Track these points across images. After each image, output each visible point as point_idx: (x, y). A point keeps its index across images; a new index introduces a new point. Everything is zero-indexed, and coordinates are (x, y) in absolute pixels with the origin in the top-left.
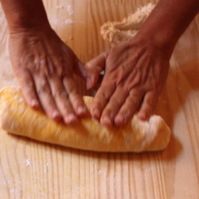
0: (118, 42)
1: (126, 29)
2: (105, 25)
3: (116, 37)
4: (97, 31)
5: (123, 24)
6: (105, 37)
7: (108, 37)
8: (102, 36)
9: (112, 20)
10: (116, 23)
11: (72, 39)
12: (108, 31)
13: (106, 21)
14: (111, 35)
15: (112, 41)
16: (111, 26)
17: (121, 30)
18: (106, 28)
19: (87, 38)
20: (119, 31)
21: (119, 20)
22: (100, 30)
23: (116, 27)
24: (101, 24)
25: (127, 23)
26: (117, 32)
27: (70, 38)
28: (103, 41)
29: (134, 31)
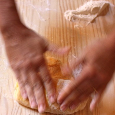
0: (74, 21)
1: (78, 14)
2: (67, 12)
3: (73, 18)
4: (62, 15)
5: (77, 11)
6: (67, 18)
7: (68, 18)
8: (65, 18)
9: (71, 9)
10: (73, 11)
11: (49, 19)
12: (68, 15)
13: (67, 9)
14: (70, 17)
15: (71, 21)
16: (70, 12)
17: (75, 14)
18: (67, 13)
19: (57, 18)
21: (74, 9)
22: (64, 14)
23: (73, 13)
24: (65, 11)
25: (79, 10)
26: (73, 16)
27: (48, 18)
28: (66, 20)
29: (83, 15)
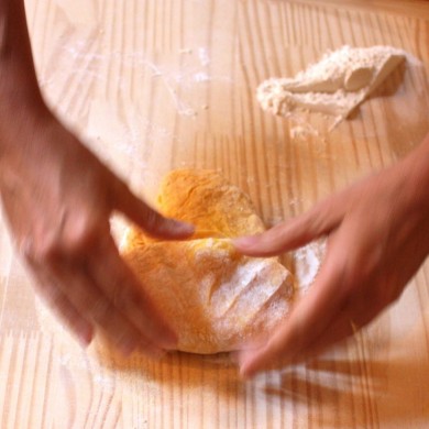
0: (289, 114)
1: (303, 90)
2: (265, 84)
3: (284, 105)
4: (250, 93)
5: (298, 83)
6: (265, 106)
7: (271, 105)
8: (260, 104)
9: (279, 75)
10: (286, 81)
11: (207, 108)
12: (270, 96)
13: (268, 77)
14: (276, 102)
15: (279, 113)
16: (275, 86)
17: (293, 92)
18: (267, 90)
19: (233, 106)
20: (290, 94)
21: (291, 74)
22: (256, 92)
23: (285, 88)
24: (258, 83)
25: (304, 80)
26: (287, 97)
27: (204, 107)
28: (262, 111)
29: (317, 95)
